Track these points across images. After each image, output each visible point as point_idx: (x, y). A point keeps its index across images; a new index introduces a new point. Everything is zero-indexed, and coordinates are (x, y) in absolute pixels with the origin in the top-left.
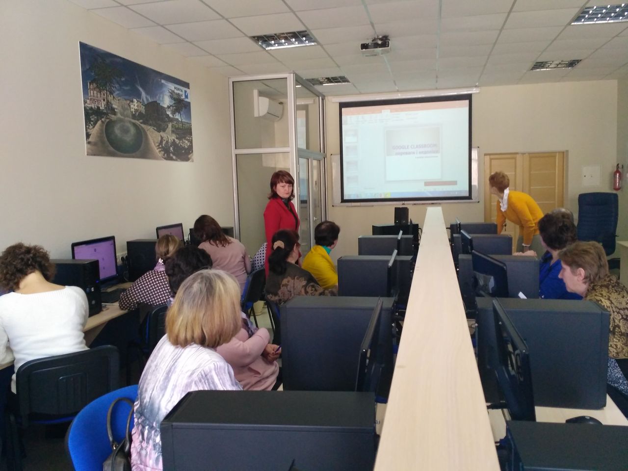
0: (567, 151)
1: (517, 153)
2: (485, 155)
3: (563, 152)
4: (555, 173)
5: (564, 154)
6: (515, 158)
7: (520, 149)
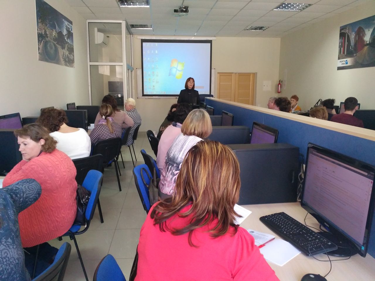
0: (256, 73)
1: (233, 73)
2: (218, 73)
3: (254, 73)
4: (250, 84)
5: (255, 75)
6: (232, 76)
7: (234, 71)
